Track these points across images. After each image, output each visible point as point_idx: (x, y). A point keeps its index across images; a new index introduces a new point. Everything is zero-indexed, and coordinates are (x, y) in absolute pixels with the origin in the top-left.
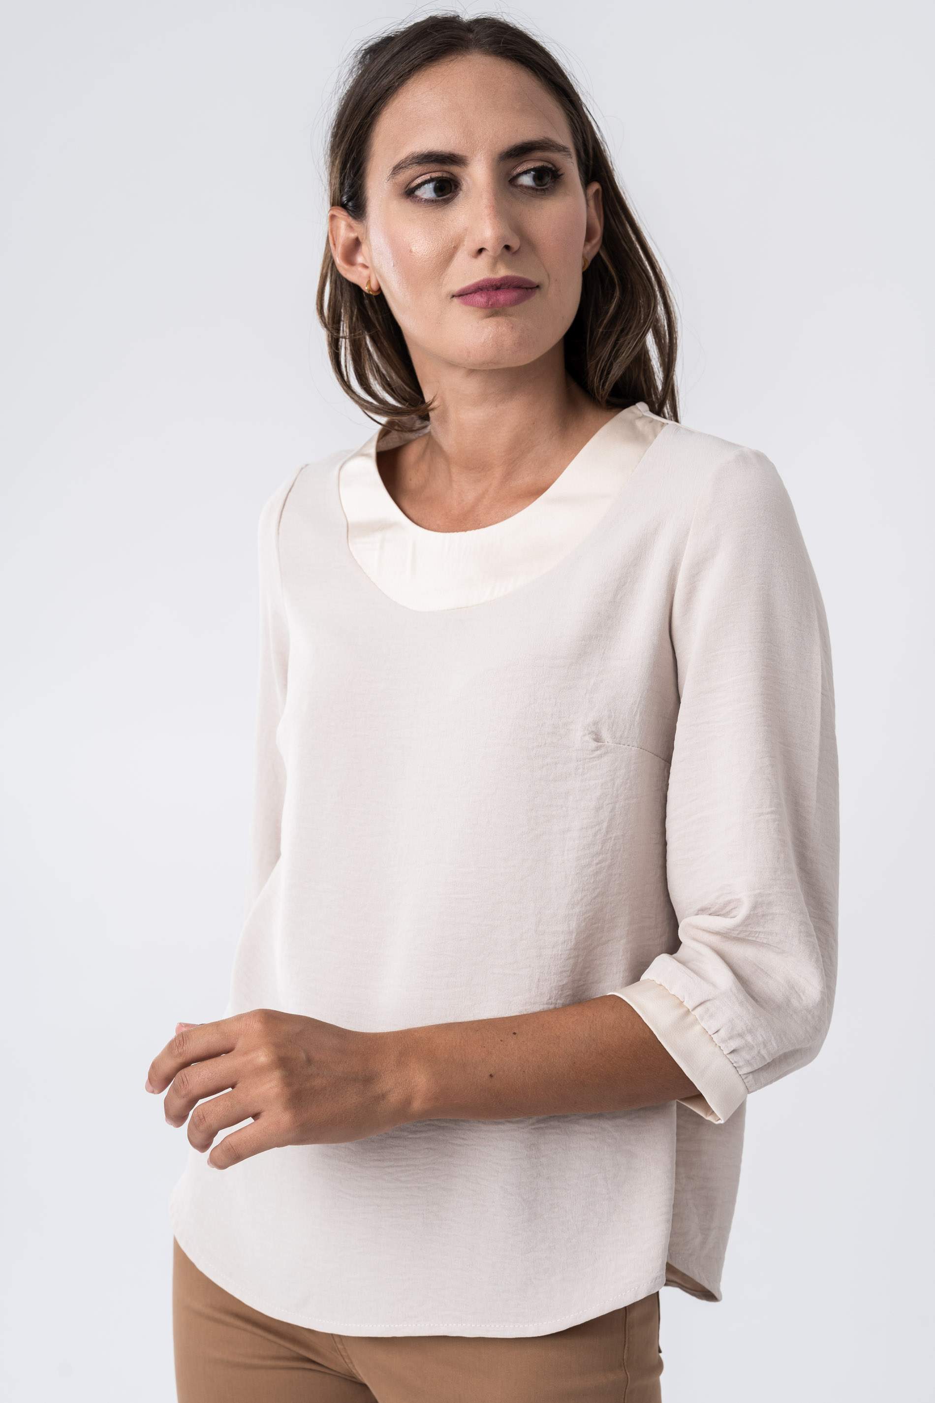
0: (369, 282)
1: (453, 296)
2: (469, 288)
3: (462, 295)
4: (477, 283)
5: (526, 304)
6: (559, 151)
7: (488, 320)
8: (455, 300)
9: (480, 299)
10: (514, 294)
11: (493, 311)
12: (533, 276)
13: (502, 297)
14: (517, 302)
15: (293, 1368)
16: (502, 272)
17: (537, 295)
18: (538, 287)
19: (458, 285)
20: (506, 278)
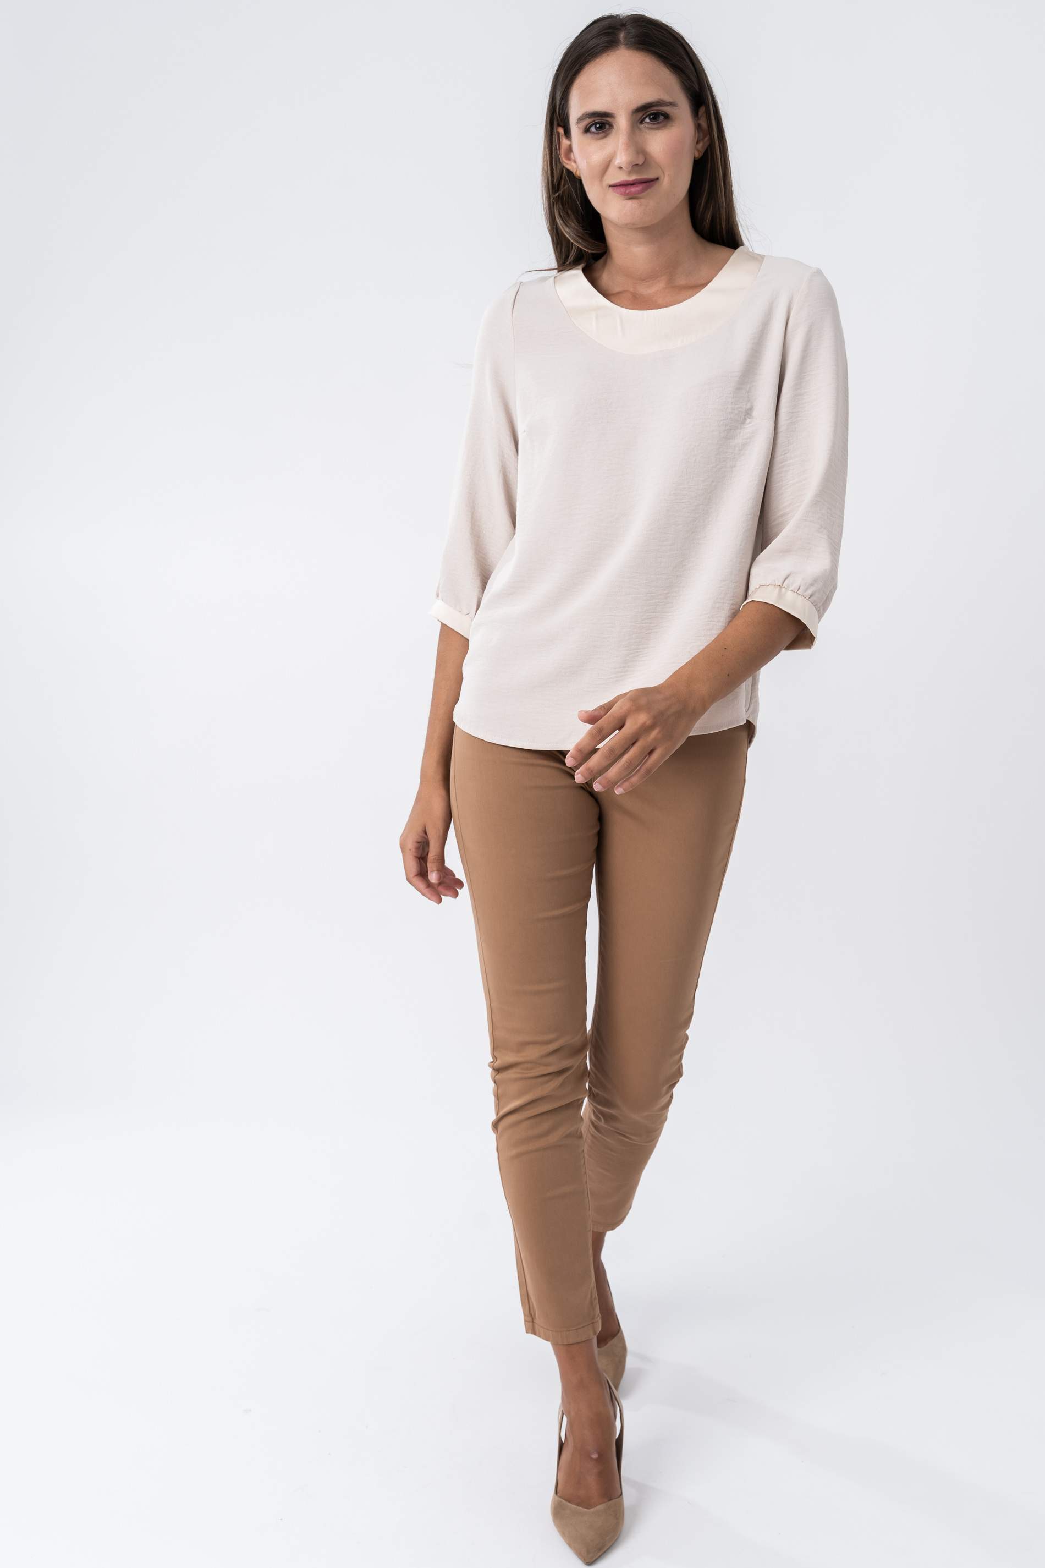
0: (576, 171)
1: (610, 186)
2: (617, 183)
3: (614, 186)
4: (623, 182)
5: (648, 190)
6: (667, 105)
7: (626, 201)
8: (610, 188)
9: (622, 189)
10: (644, 185)
11: (632, 197)
12: (650, 175)
13: (633, 189)
14: (642, 191)
15: (533, 765)
16: (633, 178)
17: (657, 184)
18: (658, 180)
19: (613, 182)
20: (636, 179)
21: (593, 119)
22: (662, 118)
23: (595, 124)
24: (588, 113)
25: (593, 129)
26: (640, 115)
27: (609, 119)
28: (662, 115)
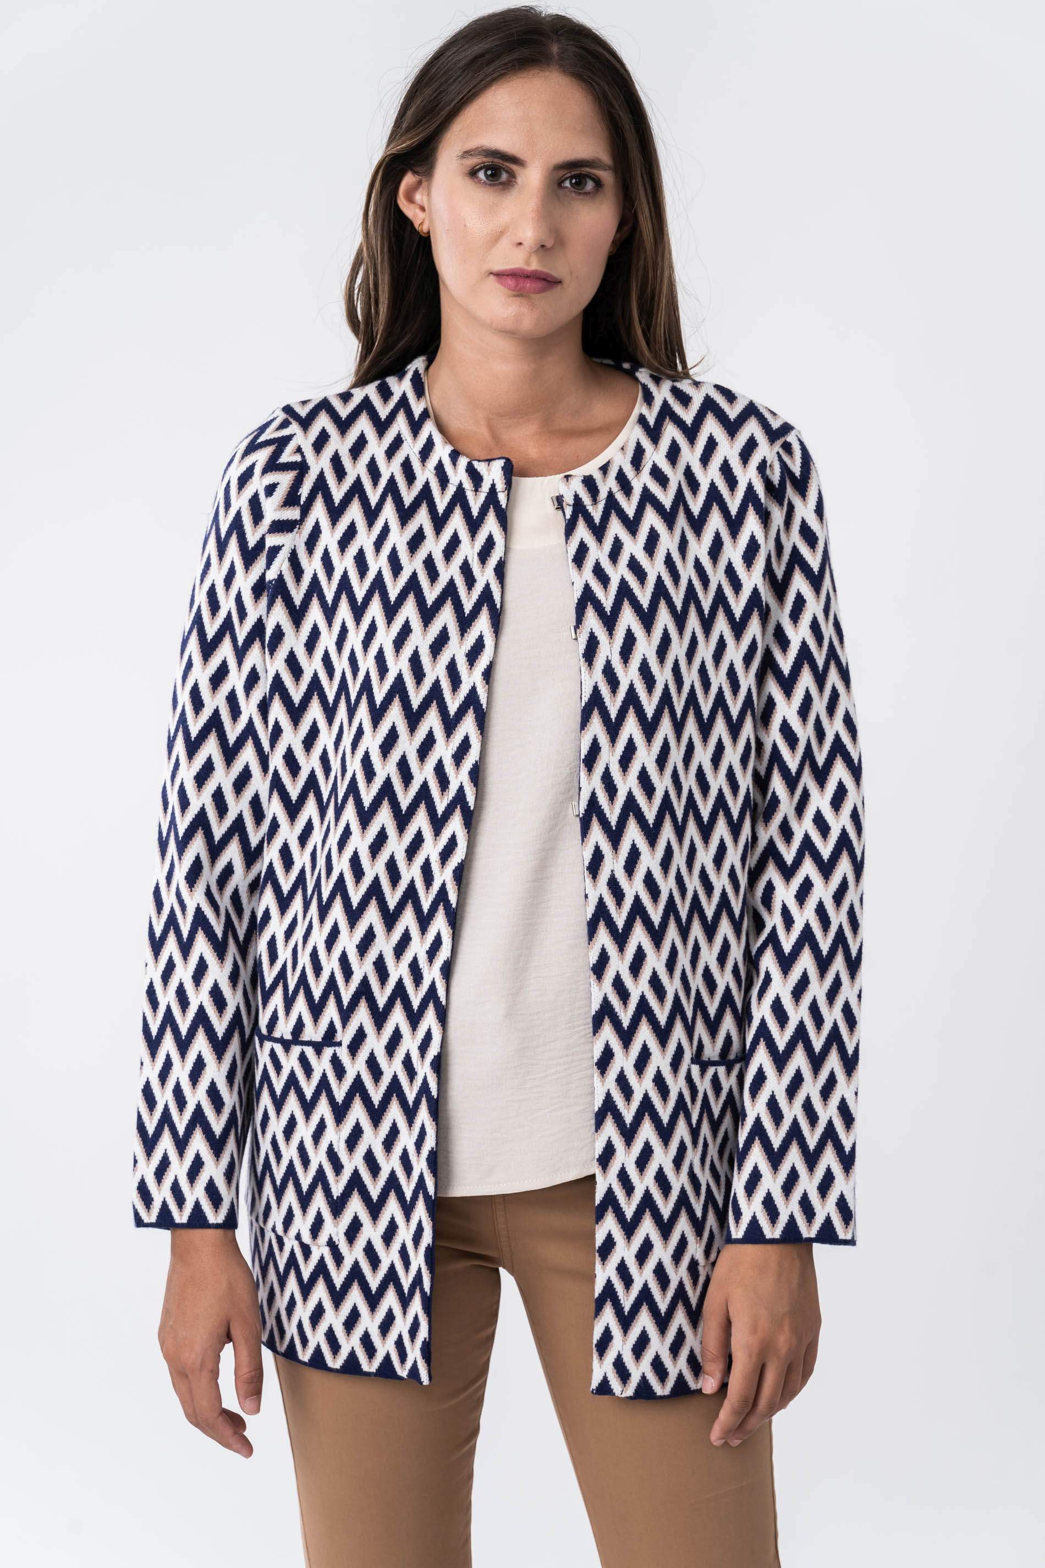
1: (491, 273)
2: (506, 271)
3: (499, 275)
4: (513, 270)
5: (548, 294)
7: (514, 298)
8: (492, 277)
9: (511, 282)
10: (539, 285)
11: (520, 293)
12: (557, 273)
13: (528, 285)
16: (534, 266)
17: (559, 287)
18: (560, 282)
19: (497, 267)
20: (536, 271)
21: (489, 159)
22: (590, 185)
23: (487, 168)
24: (484, 148)
25: (481, 175)
26: (562, 173)
27: (514, 167)
28: (593, 180)
